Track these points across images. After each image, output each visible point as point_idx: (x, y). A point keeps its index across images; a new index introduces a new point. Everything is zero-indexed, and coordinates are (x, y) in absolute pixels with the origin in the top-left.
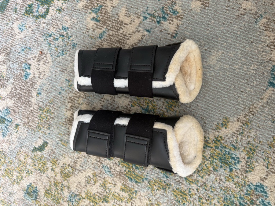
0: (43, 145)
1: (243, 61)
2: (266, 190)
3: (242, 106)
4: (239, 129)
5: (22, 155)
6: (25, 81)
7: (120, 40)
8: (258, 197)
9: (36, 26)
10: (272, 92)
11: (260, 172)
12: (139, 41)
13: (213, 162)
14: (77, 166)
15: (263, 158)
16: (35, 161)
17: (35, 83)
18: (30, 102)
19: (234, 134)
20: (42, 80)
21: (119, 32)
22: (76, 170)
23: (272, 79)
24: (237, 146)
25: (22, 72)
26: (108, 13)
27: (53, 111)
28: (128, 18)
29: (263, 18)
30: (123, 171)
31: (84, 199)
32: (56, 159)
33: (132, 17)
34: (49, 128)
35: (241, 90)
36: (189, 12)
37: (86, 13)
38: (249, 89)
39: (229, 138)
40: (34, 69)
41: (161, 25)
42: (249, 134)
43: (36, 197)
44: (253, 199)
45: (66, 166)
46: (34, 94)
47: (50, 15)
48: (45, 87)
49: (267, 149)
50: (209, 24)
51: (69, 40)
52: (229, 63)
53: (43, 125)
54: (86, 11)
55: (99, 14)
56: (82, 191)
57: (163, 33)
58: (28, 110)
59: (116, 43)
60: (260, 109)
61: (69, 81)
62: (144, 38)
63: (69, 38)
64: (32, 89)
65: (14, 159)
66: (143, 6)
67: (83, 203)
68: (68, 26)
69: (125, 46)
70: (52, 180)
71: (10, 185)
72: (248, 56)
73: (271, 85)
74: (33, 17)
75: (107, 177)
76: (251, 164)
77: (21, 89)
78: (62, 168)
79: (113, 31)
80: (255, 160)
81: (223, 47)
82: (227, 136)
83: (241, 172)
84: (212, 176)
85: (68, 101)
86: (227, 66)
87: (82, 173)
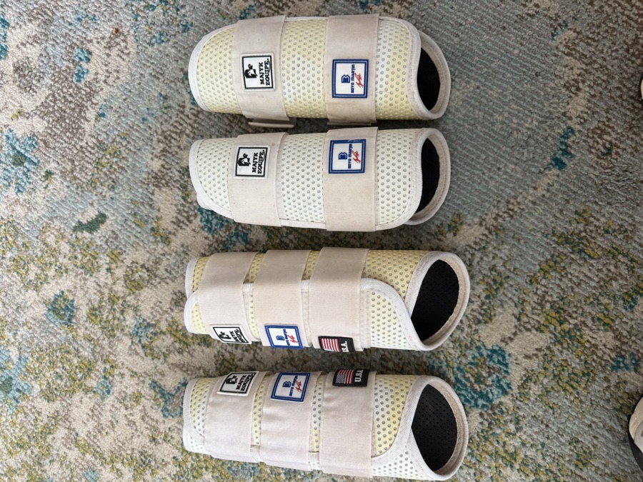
0: (96, 220)
1: (512, 109)
2: (509, 360)
3: (495, 197)
4: (480, 239)
5: (52, 233)
6: (76, 85)
8: (492, 371)
10: (556, 178)
11: (504, 325)
14: (159, 269)
15: (513, 301)
16: (77, 248)
17: (95, 92)
18: (80, 130)
19: (468, 249)
20: (111, 89)
22: (156, 276)
23: (560, 152)
25: (71, 65)
27: (124, 156)
29: (569, 29)
31: (164, 334)
32: (119, 251)
34: (113, 187)
35: (498, 165)
38: (513, 166)
40: (97, 62)
42: (497, 252)
43: (69, 320)
44: (481, 374)
45: (136, 267)
46: (91, 114)
48: (115, 104)
49: (525, 284)
50: (461, 25)
51: (178, 14)
52: (486, 109)
53: (102, 181)
56: (161, 318)
58: (74, 146)
60: (527, 206)
61: (165, 98)
63: (178, 10)
64: (89, 103)
65: (35, 240)
67: (160, 341)
70: (106, 291)
71: (19, 291)
72: (524, 101)
73: (556, 164)
76: (489, 308)
77: (66, 100)
78: (128, 270)
79: (270, 8)
80: (499, 302)
81: (480, 75)
83: (469, 320)
85: (158, 138)
86: (480, 113)
87: (168, 283)
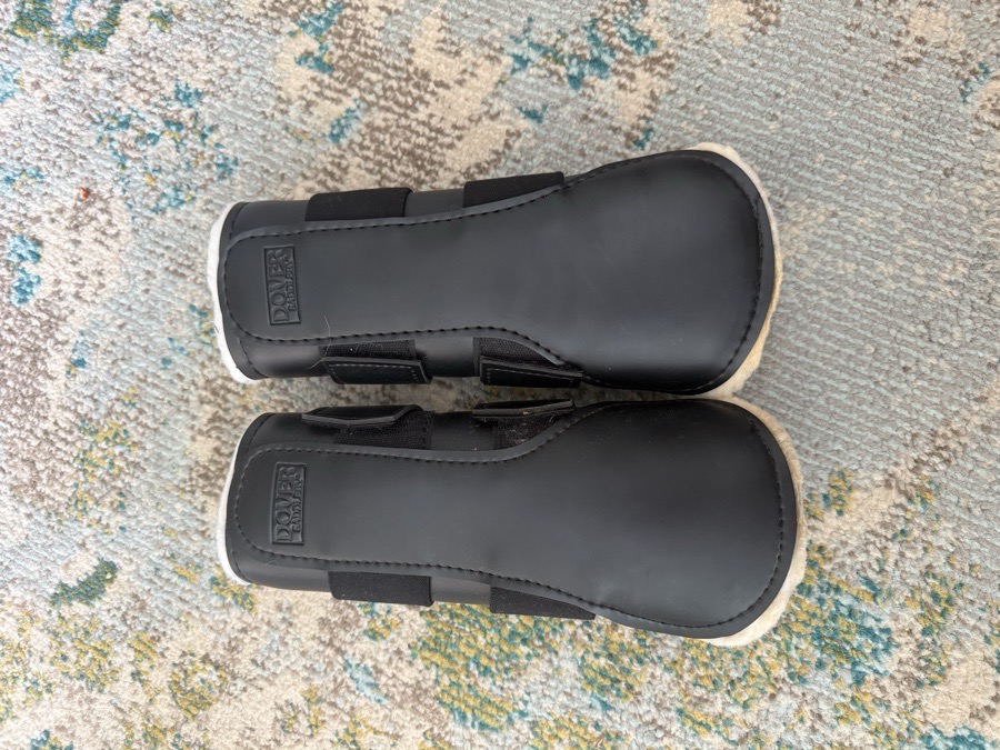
0: (96, 576)
3: (907, 426)
4: (892, 516)
5: (9, 615)
6: (18, 309)
7: (419, 151)
9: (65, 79)
11: (972, 684)
12: (494, 157)
13: (788, 649)
14: (239, 661)
15: (982, 632)
16: (64, 639)
17: (59, 318)
18: (38, 400)
19: (872, 538)
20: (92, 309)
21: (413, 115)
22: (234, 677)
24: (884, 583)
25: (3, 272)
26: (369, 37)
27: (136, 438)
28: (449, 60)
29: (993, 78)
30: (430, 683)
32: (151, 634)
33: (467, 55)
34: (122, 505)
35: (903, 363)
36: (697, 43)
37: (277, 32)
38: (934, 361)
39: (851, 554)
40: (56, 259)
41: (584, 94)
42: (930, 538)
45: (192, 663)
46: (57, 363)
47: (125, 35)
48: (103, 339)
50: (778, 96)
51: (204, 145)
52: (858, 254)
53: (97, 495)
54: (276, 26)
55: (330, 41)
57: (592, 126)
58: (31, 431)
59: (399, 163)
60: (974, 437)
61: (204, 313)
62: (517, 145)
63: (204, 136)
64: (50, 342)
66: (513, 14)
68: (201, 87)
69: (437, 173)
70: (136, 718)
72: (931, 228)
74: (51, 42)
75: (362, 708)
76: (935, 653)
77: (3, 342)
78: (176, 670)
79: (388, 109)
80: (952, 639)
81: (832, 189)
82: (844, 544)
83: (899, 684)
84: (784, 701)
85: (200, 396)
86: (847, 265)
87: (261, 689)
